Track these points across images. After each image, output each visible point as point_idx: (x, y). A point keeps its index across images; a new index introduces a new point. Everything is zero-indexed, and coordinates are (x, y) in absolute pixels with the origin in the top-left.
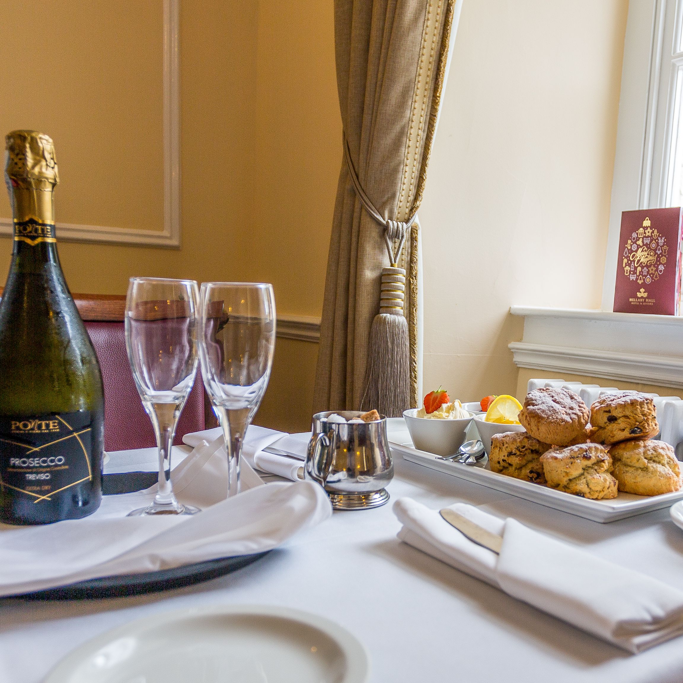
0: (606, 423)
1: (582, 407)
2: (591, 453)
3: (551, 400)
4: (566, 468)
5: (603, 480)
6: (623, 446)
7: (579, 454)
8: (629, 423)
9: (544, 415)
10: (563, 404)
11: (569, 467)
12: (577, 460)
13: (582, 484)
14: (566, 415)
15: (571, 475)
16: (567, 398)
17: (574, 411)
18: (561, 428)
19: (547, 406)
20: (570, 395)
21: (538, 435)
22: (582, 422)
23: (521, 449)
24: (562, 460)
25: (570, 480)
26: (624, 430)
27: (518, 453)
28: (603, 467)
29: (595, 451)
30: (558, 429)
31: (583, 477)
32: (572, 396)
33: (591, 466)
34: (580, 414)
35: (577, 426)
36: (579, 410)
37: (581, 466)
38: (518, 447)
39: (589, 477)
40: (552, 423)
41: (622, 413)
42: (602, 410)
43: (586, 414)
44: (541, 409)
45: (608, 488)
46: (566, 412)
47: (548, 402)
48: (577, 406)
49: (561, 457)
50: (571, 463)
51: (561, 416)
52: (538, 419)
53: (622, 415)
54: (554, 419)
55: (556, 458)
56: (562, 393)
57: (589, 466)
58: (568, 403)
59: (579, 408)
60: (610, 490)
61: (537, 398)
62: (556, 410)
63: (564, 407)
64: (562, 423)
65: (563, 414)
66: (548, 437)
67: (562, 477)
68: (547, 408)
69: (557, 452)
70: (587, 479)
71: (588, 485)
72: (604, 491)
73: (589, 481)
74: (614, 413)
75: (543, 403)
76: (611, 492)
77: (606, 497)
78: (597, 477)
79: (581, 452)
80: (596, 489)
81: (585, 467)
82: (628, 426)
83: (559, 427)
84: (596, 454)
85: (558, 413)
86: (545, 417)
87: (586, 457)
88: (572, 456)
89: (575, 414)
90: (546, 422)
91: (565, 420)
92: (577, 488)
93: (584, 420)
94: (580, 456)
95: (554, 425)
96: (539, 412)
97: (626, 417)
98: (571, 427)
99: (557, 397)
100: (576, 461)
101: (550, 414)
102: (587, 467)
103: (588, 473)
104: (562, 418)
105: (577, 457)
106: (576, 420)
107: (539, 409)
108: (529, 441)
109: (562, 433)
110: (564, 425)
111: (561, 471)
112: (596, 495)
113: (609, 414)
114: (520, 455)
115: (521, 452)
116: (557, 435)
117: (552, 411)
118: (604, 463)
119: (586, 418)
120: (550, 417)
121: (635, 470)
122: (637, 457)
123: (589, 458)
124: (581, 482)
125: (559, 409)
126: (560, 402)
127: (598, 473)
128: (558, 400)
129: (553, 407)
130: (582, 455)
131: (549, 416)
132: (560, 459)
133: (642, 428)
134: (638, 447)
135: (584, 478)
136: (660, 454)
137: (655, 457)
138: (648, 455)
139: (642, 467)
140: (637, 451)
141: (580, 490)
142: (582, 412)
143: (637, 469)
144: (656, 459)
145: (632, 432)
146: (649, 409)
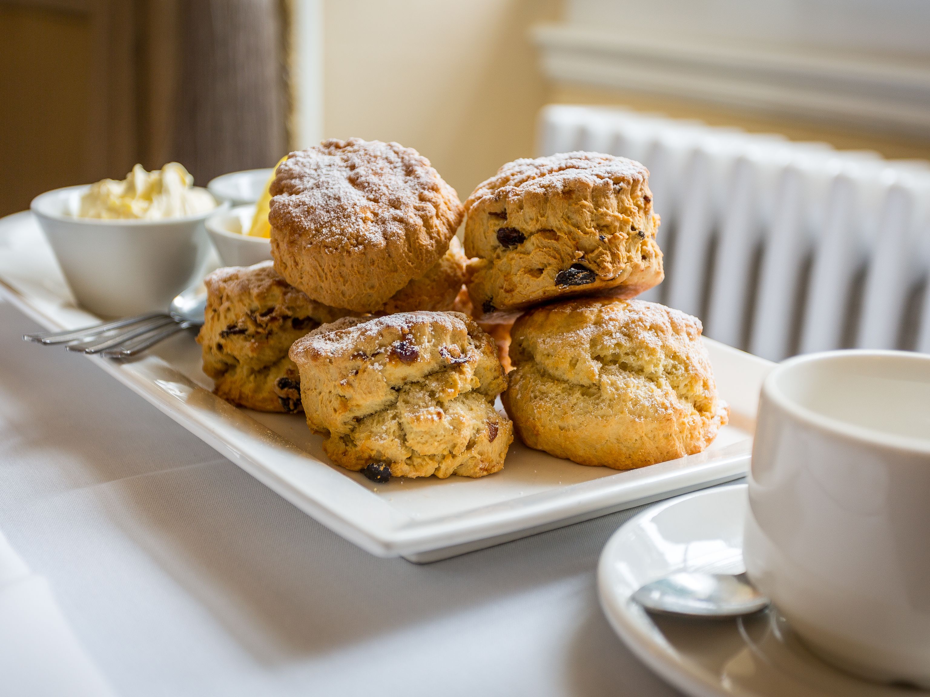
0: (495, 248)
1: (429, 201)
2: (420, 343)
3: (342, 177)
4: (342, 384)
5: (451, 424)
6: (539, 317)
7: (380, 346)
8: (557, 251)
9: (307, 224)
10: (374, 189)
11: (349, 384)
12: (372, 364)
13: (384, 436)
14: (372, 224)
15: (358, 405)
16: (394, 173)
17: (399, 213)
18: (355, 264)
19: (326, 194)
20: (406, 162)
21: (299, 280)
22: (424, 244)
23: (259, 319)
24: (331, 362)
25: (358, 420)
26: (541, 271)
27: (252, 329)
28: (453, 385)
29: (433, 336)
30: (344, 265)
31: (391, 413)
32: (411, 165)
33: (421, 380)
34: (415, 220)
35: (407, 256)
36: (417, 209)
37: (385, 380)
38: (253, 312)
39: (407, 416)
40: (327, 247)
41: (537, 220)
42: (488, 211)
43: (445, 221)
44: (304, 204)
45: (470, 446)
46: (376, 215)
47: (334, 182)
48: (414, 196)
49: (332, 353)
50: (355, 371)
51: (357, 227)
52: (291, 234)
53: (538, 227)
54: (333, 234)
55: (315, 355)
56: (384, 156)
57: (415, 380)
58: (390, 187)
59: (418, 204)
60: (474, 452)
61: (307, 171)
62: (346, 207)
63: (376, 201)
64: (356, 248)
65: (365, 220)
66: (323, 285)
68: (321, 202)
69: (329, 335)
70: (403, 420)
71: (404, 439)
72: (454, 456)
73: (406, 427)
74: (515, 222)
75: (318, 186)
76: (479, 457)
77: (463, 471)
78: (430, 417)
79: (388, 339)
80: (430, 450)
81: (400, 383)
82: (552, 261)
83: (347, 260)
84: (434, 345)
85: (349, 216)
86: (310, 228)
87: (401, 353)
88: (361, 352)
89: (401, 221)
90: (311, 243)
91: (365, 240)
92: (372, 450)
93: (431, 238)
94: (382, 350)
95: (331, 252)
96: (295, 212)
97: (549, 233)
98: (384, 262)
99: (366, 169)
101: (326, 220)
102: (406, 384)
103: (406, 402)
104: (358, 232)
105: (374, 355)
106: (403, 238)
107: (299, 205)
108: (285, 294)
109: (359, 276)
110: (362, 253)
111: (330, 392)
112: (429, 469)
113: (503, 224)
114: (258, 333)
115: (260, 326)
116: (345, 282)
117: (333, 210)
118: (461, 372)
119: (438, 233)
120: (324, 231)
121: (564, 390)
122: (571, 353)
123: (413, 357)
124: (384, 428)
125: (355, 206)
126: (366, 184)
127: (440, 403)
128: (363, 179)
129: (339, 199)
130: (389, 348)
131: (322, 227)
132: (327, 357)
133: (593, 267)
134: (581, 321)
135: (394, 418)
136: (643, 346)
137: (627, 354)
138: (604, 347)
139: (585, 382)
140: (571, 337)
141: (378, 451)
142: (422, 217)
143: (571, 388)
144: (631, 360)
145: (562, 279)
146: (624, 210)
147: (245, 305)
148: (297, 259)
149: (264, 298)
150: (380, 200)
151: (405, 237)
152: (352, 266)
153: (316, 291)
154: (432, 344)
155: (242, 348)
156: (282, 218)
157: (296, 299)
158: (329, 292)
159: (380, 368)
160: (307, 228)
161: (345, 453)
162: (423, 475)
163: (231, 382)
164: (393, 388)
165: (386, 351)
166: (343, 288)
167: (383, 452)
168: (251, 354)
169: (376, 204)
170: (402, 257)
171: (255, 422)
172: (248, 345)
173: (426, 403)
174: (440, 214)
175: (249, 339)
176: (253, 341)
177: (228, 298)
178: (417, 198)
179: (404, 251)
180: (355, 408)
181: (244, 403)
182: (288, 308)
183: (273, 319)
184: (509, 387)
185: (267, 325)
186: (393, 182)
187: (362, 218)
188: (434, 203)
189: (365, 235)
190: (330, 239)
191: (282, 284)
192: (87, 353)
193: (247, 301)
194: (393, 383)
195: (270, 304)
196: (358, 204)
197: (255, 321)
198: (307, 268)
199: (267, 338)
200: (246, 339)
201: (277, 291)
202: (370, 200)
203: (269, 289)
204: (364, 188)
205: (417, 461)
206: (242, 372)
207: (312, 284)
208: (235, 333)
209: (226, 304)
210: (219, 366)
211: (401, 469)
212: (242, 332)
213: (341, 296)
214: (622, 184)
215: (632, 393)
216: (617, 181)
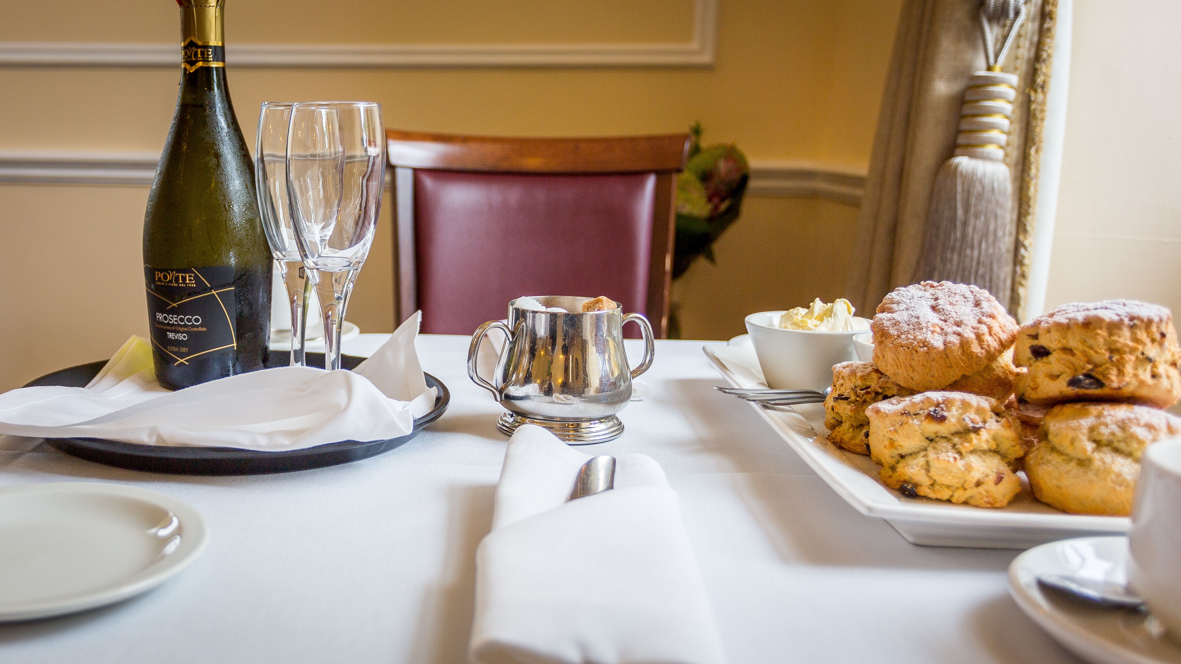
0: (1029, 359)
1: (985, 323)
2: (949, 410)
3: (927, 305)
4: (891, 430)
5: (964, 466)
6: (1056, 409)
7: (921, 409)
8: (1072, 363)
9: (893, 331)
10: (946, 313)
11: (896, 431)
12: (913, 420)
13: (914, 467)
14: (937, 335)
15: (900, 446)
16: (965, 305)
17: (959, 329)
18: (921, 359)
19: (910, 314)
20: (977, 298)
21: (885, 368)
22: (974, 351)
23: (859, 391)
24: (887, 416)
25: (902, 457)
26: (1058, 376)
27: (853, 397)
28: (970, 441)
29: (961, 408)
30: (913, 360)
31: (922, 454)
32: (980, 300)
33: (949, 436)
34: (969, 334)
35: (960, 358)
36: (974, 328)
37: (920, 431)
38: (855, 387)
39: (932, 455)
40: (902, 347)
41: (1059, 341)
42: (1027, 333)
43: (996, 339)
44: (894, 319)
45: (978, 484)
47: (919, 307)
48: (974, 320)
49: (889, 411)
50: (900, 423)
51: (926, 336)
52: (881, 337)
53: (1060, 346)
54: (908, 339)
55: (878, 411)
56: (962, 293)
57: (944, 435)
58: (958, 314)
59: (975, 324)
60: (981, 489)
61: (904, 299)
62: (921, 323)
63: (945, 321)
64: (922, 349)
65: (933, 332)
66: (899, 371)
67: (883, 447)
68: (906, 319)
69: (892, 401)
70: (929, 459)
71: (928, 471)
72: (965, 489)
73: (931, 463)
74: (1044, 341)
75: (907, 309)
76: (984, 493)
77: (972, 501)
78: (947, 458)
79: (927, 405)
80: (947, 481)
81: (932, 436)
82: (1068, 370)
83: (916, 357)
84: (961, 414)
85: (922, 329)
86: (893, 334)
87: (934, 415)
88: (906, 412)
89: (959, 334)
90: (893, 344)
91: (929, 344)
92: (906, 475)
93: (982, 348)
94: (921, 412)
95: (904, 350)
96: (887, 323)
97: (1067, 350)
98: (942, 360)
99: (945, 301)
100: (911, 421)
101: (905, 330)
102: (937, 437)
103: (934, 448)
104: (926, 339)
105: (915, 415)
106: (957, 346)
107: (890, 320)
108: (880, 378)
109: (922, 367)
110: (925, 353)
111: (884, 435)
112: (945, 494)
113: (1035, 342)
114: (857, 401)
115: (858, 396)
116: (914, 371)
117: (913, 325)
118: (978, 434)
119: (989, 346)
120: (903, 336)
121: (1064, 460)
122: (1071, 434)
123: (942, 419)
124: (915, 462)
125: (928, 323)
126: (941, 310)
127: (960, 453)
128: (940, 307)
129: (918, 318)
130: (926, 412)
131: (902, 334)
132: (885, 413)
133: (1100, 377)
134: (1085, 414)
135: (924, 456)
136: (1134, 437)
137: (1119, 441)
138: (1100, 434)
139: (1081, 456)
140: (1074, 423)
141: (910, 477)
142: (975, 333)
143: (1070, 459)
144: (1122, 446)
145: (1073, 382)
146: (1136, 340)
147: (852, 383)
148: (884, 353)
149: (865, 379)
150: (948, 321)
151: (958, 345)
152: (919, 360)
153: (895, 375)
154: (958, 412)
155: (844, 409)
156: (877, 327)
157: (887, 382)
158: (903, 377)
159: (918, 423)
160: (891, 334)
161: (890, 477)
162: (939, 497)
163: (837, 431)
164: (927, 438)
165: (924, 413)
166: (912, 375)
167: (912, 477)
168: (850, 414)
169: (945, 323)
170: (956, 358)
171: (848, 458)
172: (849, 407)
173: (947, 450)
174: (992, 333)
175: (850, 404)
176: (853, 405)
177: (843, 377)
178: (976, 321)
179: (958, 355)
180: (898, 447)
181: (843, 446)
182: (880, 388)
183: (868, 393)
184: (1026, 454)
185: (863, 396)
186: (961, 310)
187: (931, 331)
188: (988, 325)
189: (930, 341)
190: (905, 342)
191: (877, 371)
192: (748, 400)
193: (853, 380)
194: (927, 435)
195: (868, 384)
196: (930, 322)
197: (856, 392)
198: (890, 360)
199: (862, 405)
200: (848, 404)
201: (875, 376)
202: (942, 320)
203: (869, 374)
204: (940, 312)
205: (937, 487)
206: (845, 426)
207: (892, 371)
208: (842, 399)
209: (841, 381)
210: (833, 421)
211: (924, 490)
212: (846, 399)
213: (910, 380)
214: (1136, 321)
215: (1116, 468)
216: (1132, 319)
